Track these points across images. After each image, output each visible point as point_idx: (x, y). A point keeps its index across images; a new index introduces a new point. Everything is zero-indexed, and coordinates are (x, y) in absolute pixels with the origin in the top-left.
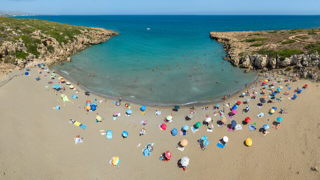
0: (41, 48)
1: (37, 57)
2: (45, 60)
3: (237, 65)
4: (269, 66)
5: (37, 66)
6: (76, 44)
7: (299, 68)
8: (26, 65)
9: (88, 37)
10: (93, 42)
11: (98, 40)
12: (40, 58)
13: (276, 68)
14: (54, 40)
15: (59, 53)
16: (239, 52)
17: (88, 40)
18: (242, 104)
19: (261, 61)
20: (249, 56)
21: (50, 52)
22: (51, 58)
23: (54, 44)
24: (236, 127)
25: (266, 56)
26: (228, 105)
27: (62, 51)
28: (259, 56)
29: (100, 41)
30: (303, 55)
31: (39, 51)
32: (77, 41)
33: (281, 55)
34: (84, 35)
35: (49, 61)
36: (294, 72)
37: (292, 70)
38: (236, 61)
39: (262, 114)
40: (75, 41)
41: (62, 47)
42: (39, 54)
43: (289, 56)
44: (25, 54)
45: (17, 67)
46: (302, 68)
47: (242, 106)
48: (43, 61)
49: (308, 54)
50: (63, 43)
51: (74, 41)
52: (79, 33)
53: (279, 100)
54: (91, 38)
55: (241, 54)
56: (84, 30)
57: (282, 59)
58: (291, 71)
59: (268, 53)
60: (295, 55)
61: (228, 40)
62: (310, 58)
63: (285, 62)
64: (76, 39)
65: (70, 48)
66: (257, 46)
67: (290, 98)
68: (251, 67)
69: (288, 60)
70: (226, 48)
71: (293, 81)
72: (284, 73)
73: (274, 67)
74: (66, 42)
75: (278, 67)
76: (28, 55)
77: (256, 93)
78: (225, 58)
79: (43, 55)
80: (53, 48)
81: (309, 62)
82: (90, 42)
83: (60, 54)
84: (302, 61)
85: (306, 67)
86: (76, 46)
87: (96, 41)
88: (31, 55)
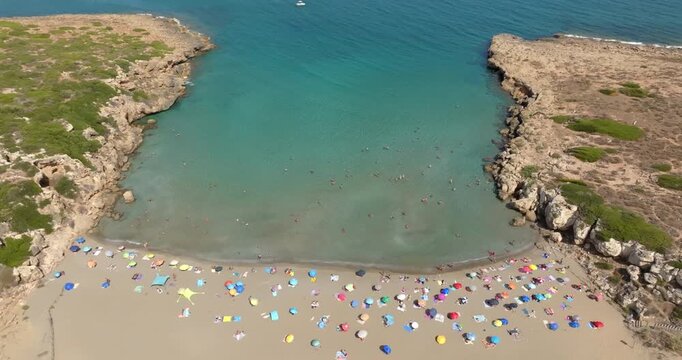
0: (47, 202)
1: (49, 230)
2: (72, 225)
3: (505, 197)
4: (568, 233)
5: (69, 253)
6: (117, 137)
7: (628, 278)
8: (43, 267)
9: (137, 96)
10: (154, 110)
11: (166, 95)
12: (55, 227)
13: (581, 246)
14: (63, 159)
15: (92, 188)
16: (528, 162)
17: (140, 106)
18: (462, 290)
19: (555, 216)
20: (539, 189)
21: (71, 196)
22: (82, 211)
23: (68, 169)
24: (437, 316)
25: (575, 208)
26: (440, 283)
27: (97, 178)
28: (560, 199)
29: (173, 98)
30: (659, 256)
31: (44, 211)
32: (115, 125)
33: (605, 225)
34: (123, 92)
35: (82, 222)
36: (610, 280)
37: (610, 273)
38: (505, 187)
39: (482, 318)
40: (112, 130)
41: (94, 169)
42: (49, 218)
43: (622, 240)
44: (19, 243)
45: (27, 285)
46: (634, 283)
47: (461, 292)
48: (69, 228)
49: (670, 264)
50: (88, 155)
51: (108, 132)
52: (108, 93)
53: (526, 312)
54: (145, 98)
55: (527, 171)
56: (114, 76)
57: (602, 238)
58: (606, 272)
59: (582, 205)
60: (639, 246)
61: (529, 93)
62: (670, 278)
63: (604, 246)
64: (109, 120)
65: (109, 158)
66: (583, 160)
67: (546, 322)
68: (532, 215)
69: (614, 247)
70: (508, 125)
71: (590, 297)
72: (590, 266)
73: (577, 242)
74: (94, 148)
75: (587, 246)
76: (28, 240)
77: (499, 280)
78: (488, 168)
79: (61, 214)
80: (72, 181)
81: (660, 282)
82: (148, 110)
83: (96, 189)
84: (645, 270)
85: (645, 287)
86: (120, 142)
87: (162, 103)
88: (35, 234)
